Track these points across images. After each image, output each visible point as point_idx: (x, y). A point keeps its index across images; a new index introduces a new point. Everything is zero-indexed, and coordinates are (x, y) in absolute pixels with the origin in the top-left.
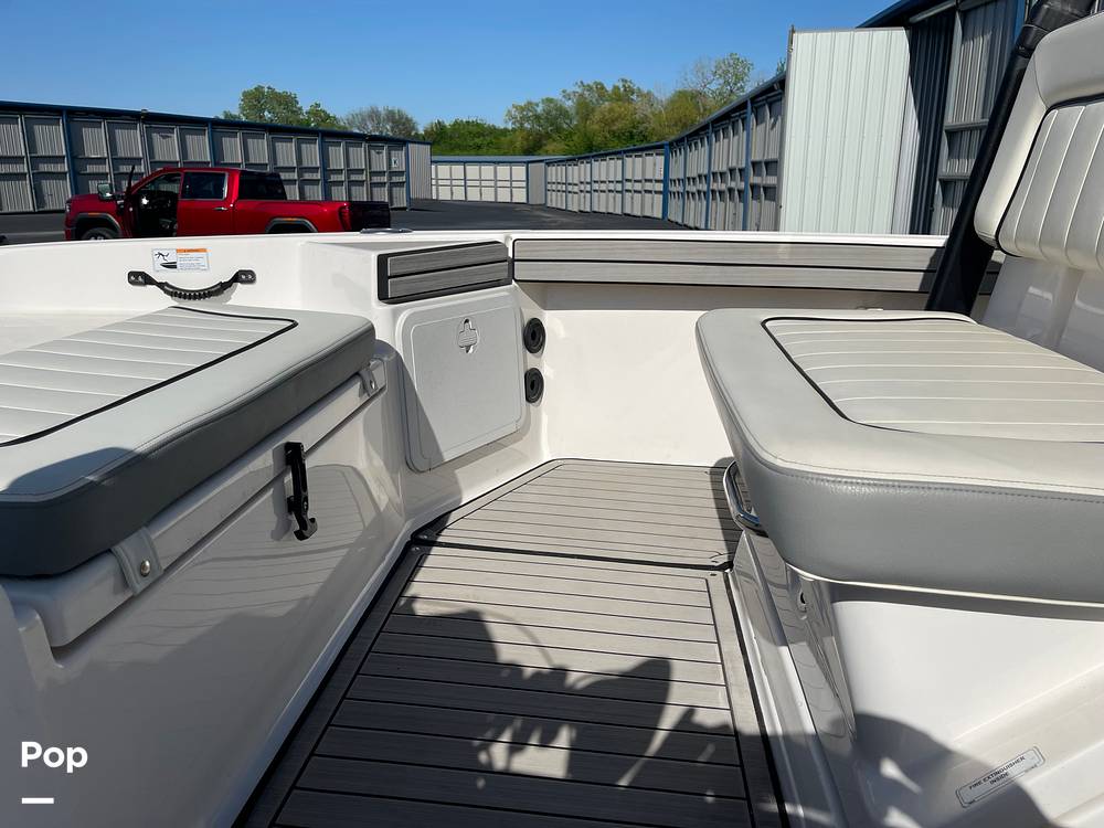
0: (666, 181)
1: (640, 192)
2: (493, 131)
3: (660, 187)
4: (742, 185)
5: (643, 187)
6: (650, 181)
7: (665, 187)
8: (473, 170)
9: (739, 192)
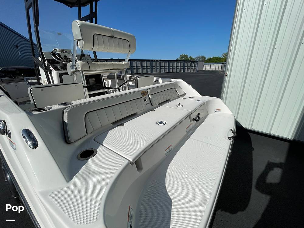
2: (220, 58)
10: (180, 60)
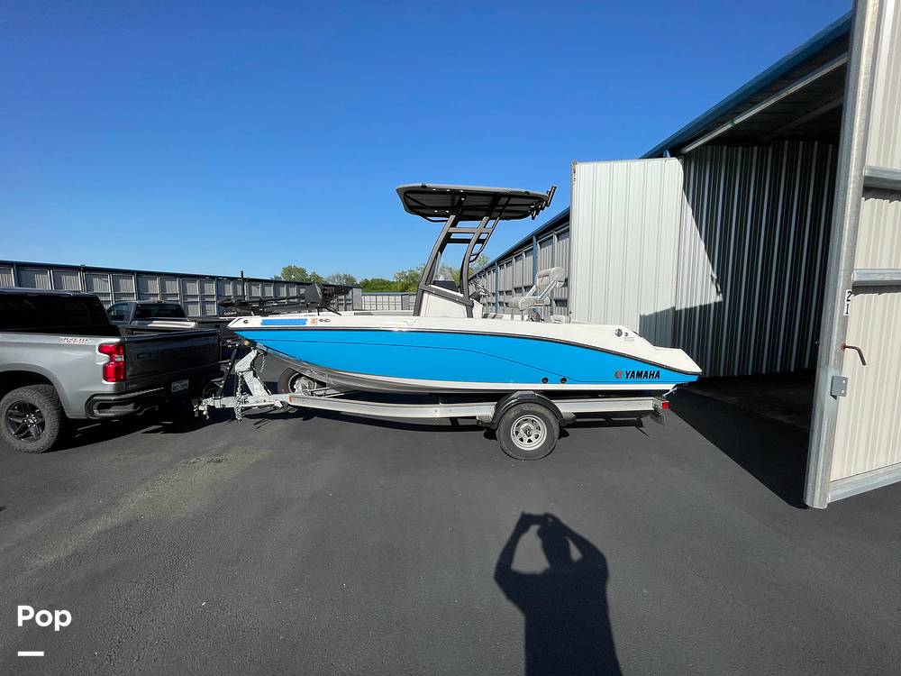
2: (388, 282)
8: (379, 298)
10: (283, 280)
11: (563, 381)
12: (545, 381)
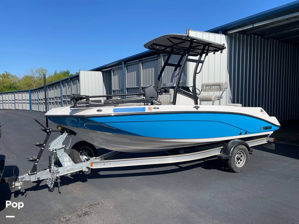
0: (30, 100)
1: (21, 103)
3: (29, 102)
4: (60, 101)
5: (23, 102)
6: (25, 100)
7: (30, 101)
9: (59, 102)
11: (246, 133)
12: (240, 134)
